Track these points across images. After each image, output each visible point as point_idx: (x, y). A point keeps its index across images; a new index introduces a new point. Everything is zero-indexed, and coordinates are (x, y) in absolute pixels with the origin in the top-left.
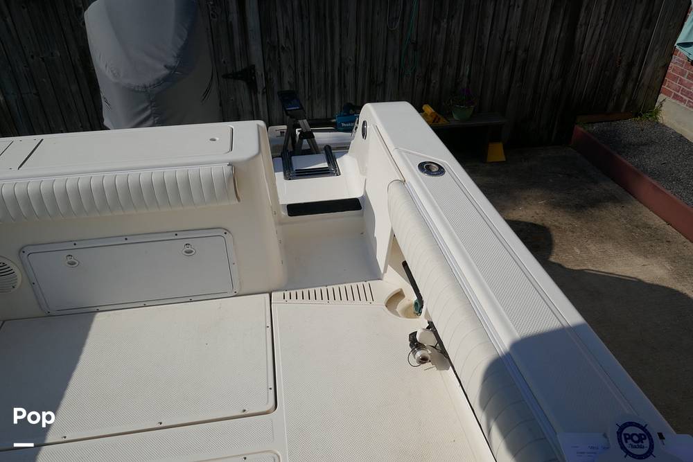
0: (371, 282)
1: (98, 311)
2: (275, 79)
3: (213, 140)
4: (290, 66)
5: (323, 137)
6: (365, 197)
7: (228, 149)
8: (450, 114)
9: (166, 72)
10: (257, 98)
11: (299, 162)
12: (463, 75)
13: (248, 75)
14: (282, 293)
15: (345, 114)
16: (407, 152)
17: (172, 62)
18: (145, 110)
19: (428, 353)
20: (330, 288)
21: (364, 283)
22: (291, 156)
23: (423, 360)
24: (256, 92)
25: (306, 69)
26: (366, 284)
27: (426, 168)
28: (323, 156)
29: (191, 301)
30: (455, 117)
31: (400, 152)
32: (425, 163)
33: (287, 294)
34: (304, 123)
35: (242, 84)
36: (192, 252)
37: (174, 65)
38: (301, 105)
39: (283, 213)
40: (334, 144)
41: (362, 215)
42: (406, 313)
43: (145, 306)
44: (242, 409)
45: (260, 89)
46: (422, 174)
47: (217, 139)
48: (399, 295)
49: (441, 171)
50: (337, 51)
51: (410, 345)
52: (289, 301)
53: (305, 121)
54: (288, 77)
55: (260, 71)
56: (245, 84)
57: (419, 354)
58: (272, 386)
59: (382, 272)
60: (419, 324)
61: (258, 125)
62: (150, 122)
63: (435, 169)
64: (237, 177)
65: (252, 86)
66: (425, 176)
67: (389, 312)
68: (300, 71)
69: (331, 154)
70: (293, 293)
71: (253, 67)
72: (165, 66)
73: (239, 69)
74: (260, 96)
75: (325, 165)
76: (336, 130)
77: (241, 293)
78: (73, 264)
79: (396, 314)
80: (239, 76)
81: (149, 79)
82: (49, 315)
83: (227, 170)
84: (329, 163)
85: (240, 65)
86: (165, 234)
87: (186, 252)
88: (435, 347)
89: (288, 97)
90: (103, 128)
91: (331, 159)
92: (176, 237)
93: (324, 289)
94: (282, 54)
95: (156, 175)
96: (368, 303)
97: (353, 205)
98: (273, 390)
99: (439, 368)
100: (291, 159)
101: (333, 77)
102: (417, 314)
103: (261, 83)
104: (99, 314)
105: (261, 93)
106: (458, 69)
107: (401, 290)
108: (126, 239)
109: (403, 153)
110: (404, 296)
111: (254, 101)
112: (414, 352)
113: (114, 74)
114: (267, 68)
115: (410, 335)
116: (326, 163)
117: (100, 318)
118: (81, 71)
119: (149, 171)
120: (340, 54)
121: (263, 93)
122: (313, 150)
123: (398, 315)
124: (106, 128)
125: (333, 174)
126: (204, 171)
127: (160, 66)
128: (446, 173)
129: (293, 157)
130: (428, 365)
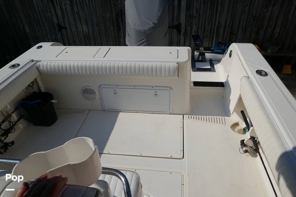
0: (225, 117)
1: (120, 112)
2: (189, 29)
3: (171, 53)
4: (196, 24)
5: (208, 55)
6: (227, 82)
7: (177, 57)
8: (267, 50)
9: (153, 25)
10: (180, 37)
11: (199, 65)
12: (276, 32)
13: (178, 27)
14: (188, 116)
15: (217, 46)
16: (251, 65)
17: (155, 21)
18: (143, 39)
19: (248, 149)
20: (208, 117)
21: (222, 117)
22: (195, 62)
23: (246, 151)
24: (180, 34)
25: (203, 26)
26: (223, 118)
27: (259, 72)
28: (208, 63)
29: (153, 113)
30: (269, 51)
31: (248, 65)
32: (259, 70)
33: (190, 116)
34: (202, 49)
35: (175, 31)
36: (157, 95)
37: (156, 22)
38: (201, 41)
39: (192, 84)
40: (214, 59)
41: (225, 89)
42: (239, 132)
43: (137, 112)
44: (171, 156)
45: (182, 33)
46: (257, 75)
47: (172, 53)
48: (237, 124)
49: (266, 74)
50: (218, 19)
51: (241, 144)
52: (191, 119)
53: (202, 48)
54: (194, 29)
55: (183, 25)
56: (176, 31)
57: (244, 149)
58: (182, 150)
59: (231, 113)
60: (247, 137)
61: (188, 49)
62: (144, 44)
63: (264, 73)
64: (179, 68)
65: (179, 31)
66: (259, 76)
67: (232, 130)
68: (200, 26)
69: (212, 63)
70: (192, 116)
71: (181, 24)
72: (153, 23)
73: (175, 24)
74: (181, 36)
75: (210, 67)
76: (212, 53)
77: (172, 113)
78: (115, 93)
79: (235, 132)
80: (174, 27)
81: (146, 28)
82: (104, 110)
83: (176, 65)
84: (211, 66)
85: (176, 23)
86: (149, 87)
87: (155, 95)
88: (251, 147)
89: (196, 38)
90: (125, 45)
91: (212, 65)
92: (152, 88)
93: (205, 117)
94: (193, 19)
95: (150, 65)
96: (223, 125)
97: (221, 85)
98: (183, 151)
99: (252, 156)
100: (195, 63)
101: (214, 30)
102: (244, 133)
103: (183, 30)
104: (120, 113)
105: (182, 34)
106: (274, 29)
107: (238, 122)
108: (135, 87)
109: (250, 66)
110: (239, 125)
111: (179, 38)
112: (242, 148)
113: (134, 25)
114: (186, 24)
115: (241, 141)
116: (210, 66)
117: (121, 115)
118: (115, 22)
119: (148, 63)
120: (219, 20)
121: (183, 35)
122: (204, 60)
123: (236, 132)
124: (126, 45)
125: (212, 71)
126: (167, 65)
127: (151, 23)
128: (269, 76)
129: (196, 63)
130: (248, 154)
